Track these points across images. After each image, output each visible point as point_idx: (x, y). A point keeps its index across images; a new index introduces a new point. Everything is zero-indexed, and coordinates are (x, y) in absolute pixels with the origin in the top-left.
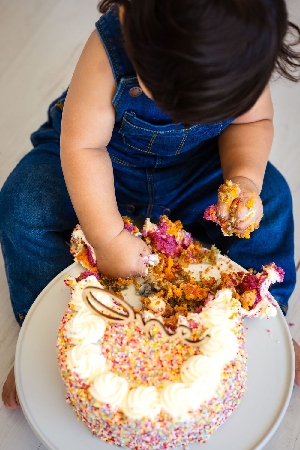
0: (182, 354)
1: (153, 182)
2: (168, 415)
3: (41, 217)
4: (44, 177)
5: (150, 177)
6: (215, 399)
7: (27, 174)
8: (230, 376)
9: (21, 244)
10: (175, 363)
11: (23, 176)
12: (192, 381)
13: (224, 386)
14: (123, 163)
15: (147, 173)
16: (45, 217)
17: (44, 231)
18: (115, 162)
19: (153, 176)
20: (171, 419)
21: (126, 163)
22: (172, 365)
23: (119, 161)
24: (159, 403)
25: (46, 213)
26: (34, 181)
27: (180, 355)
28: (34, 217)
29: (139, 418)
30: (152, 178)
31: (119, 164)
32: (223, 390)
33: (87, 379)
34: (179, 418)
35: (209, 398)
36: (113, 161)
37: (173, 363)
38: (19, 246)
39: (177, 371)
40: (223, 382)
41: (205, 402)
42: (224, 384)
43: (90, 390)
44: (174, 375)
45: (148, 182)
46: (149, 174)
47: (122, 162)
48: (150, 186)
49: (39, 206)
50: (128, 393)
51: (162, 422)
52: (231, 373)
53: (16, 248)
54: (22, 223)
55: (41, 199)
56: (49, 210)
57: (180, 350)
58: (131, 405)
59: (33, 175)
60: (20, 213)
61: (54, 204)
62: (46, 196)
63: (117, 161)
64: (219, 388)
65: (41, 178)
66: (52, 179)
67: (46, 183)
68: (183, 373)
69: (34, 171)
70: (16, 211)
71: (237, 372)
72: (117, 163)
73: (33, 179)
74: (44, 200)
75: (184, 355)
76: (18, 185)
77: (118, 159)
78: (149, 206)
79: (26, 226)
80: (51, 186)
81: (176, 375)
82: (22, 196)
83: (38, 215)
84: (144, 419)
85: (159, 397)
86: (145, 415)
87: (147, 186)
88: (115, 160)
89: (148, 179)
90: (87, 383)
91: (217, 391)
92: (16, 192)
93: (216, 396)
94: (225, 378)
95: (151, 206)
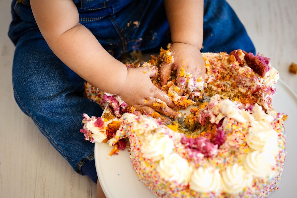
0: (240, 131)
1: (118, 26)
2: (258, 178)
3: (56, 87)
4: (42, 58)
5: (114, 23)
6: (281, 152)
7: (28, 62)
8: (281, 131)
9: (52, 113)
10: (239, 139)
11: (26, 65)
12: (263, 146)
13: (281, 140)
14: (89, 20)
15: (111, 21)
16: (59, 86)
17: (64, 95)
18: (82, 22)
19: (116, 22)
20: (262, 181)
21: (91, 19)
22: (238, 142)
23: (85, 20)
24: (248, 173)
25: (58, 83)
26: (36, 64)
27: (239, 132)
28: (51, 90)
29: (241, 190)
30: (116, 23)
31: (86, 22)
32: (282, 143)
33: (184, 181)
34: (268, 177)
35: (277, 153)
36: (81, 22)
37: (238, 140)
38: (52, 115)
39: (245, 144)
40: (279, 137)
41: (276, 157)
42: (280, 138)
43: (192, 187)
44: (243, 148)
45: (115, 27)
46: (113, 21)
47: (87, 20)
48: (118, 30)
49: (51, 80)
50: (222, 176)
51: (255, 186)
52: (280, 128)
53: (51, 118)
54: (45, 99)
55: (49, 75)
56: (59, 80)
57: (237, 129)
58: (230, 184)
59: (33, 61)
60: (40, 93)
61: (60, 74)
62: (51, 71)
63: (84, 21)
64: (279, 143)
65: (40, 60)
66: (48, 56)
67: (46, 61)
68: (251, 143)
69: (32, 57)
70: (36, 92)
71: (283, 126)
72: (84, 22)
73: (35, 63)
74: (51, 74)
75: (241, 131)
76: (27, 73)
77: (84, 19)
78: (123, 44)
79: (49, 98)
80: (51, 62)
81: (245, 147)
82: (34, 79)
83: (53, 87)
84: (244, 190)
85: (244, 169)
86: (244, 186)
87: (115, 30)
88: (82, 21)
89: (114, 25)
90: (186, 184)
91: (279, 146)
92: (28, 79)
93: (281, 150)
94: (279, 134)
95: (125, 44)
